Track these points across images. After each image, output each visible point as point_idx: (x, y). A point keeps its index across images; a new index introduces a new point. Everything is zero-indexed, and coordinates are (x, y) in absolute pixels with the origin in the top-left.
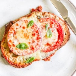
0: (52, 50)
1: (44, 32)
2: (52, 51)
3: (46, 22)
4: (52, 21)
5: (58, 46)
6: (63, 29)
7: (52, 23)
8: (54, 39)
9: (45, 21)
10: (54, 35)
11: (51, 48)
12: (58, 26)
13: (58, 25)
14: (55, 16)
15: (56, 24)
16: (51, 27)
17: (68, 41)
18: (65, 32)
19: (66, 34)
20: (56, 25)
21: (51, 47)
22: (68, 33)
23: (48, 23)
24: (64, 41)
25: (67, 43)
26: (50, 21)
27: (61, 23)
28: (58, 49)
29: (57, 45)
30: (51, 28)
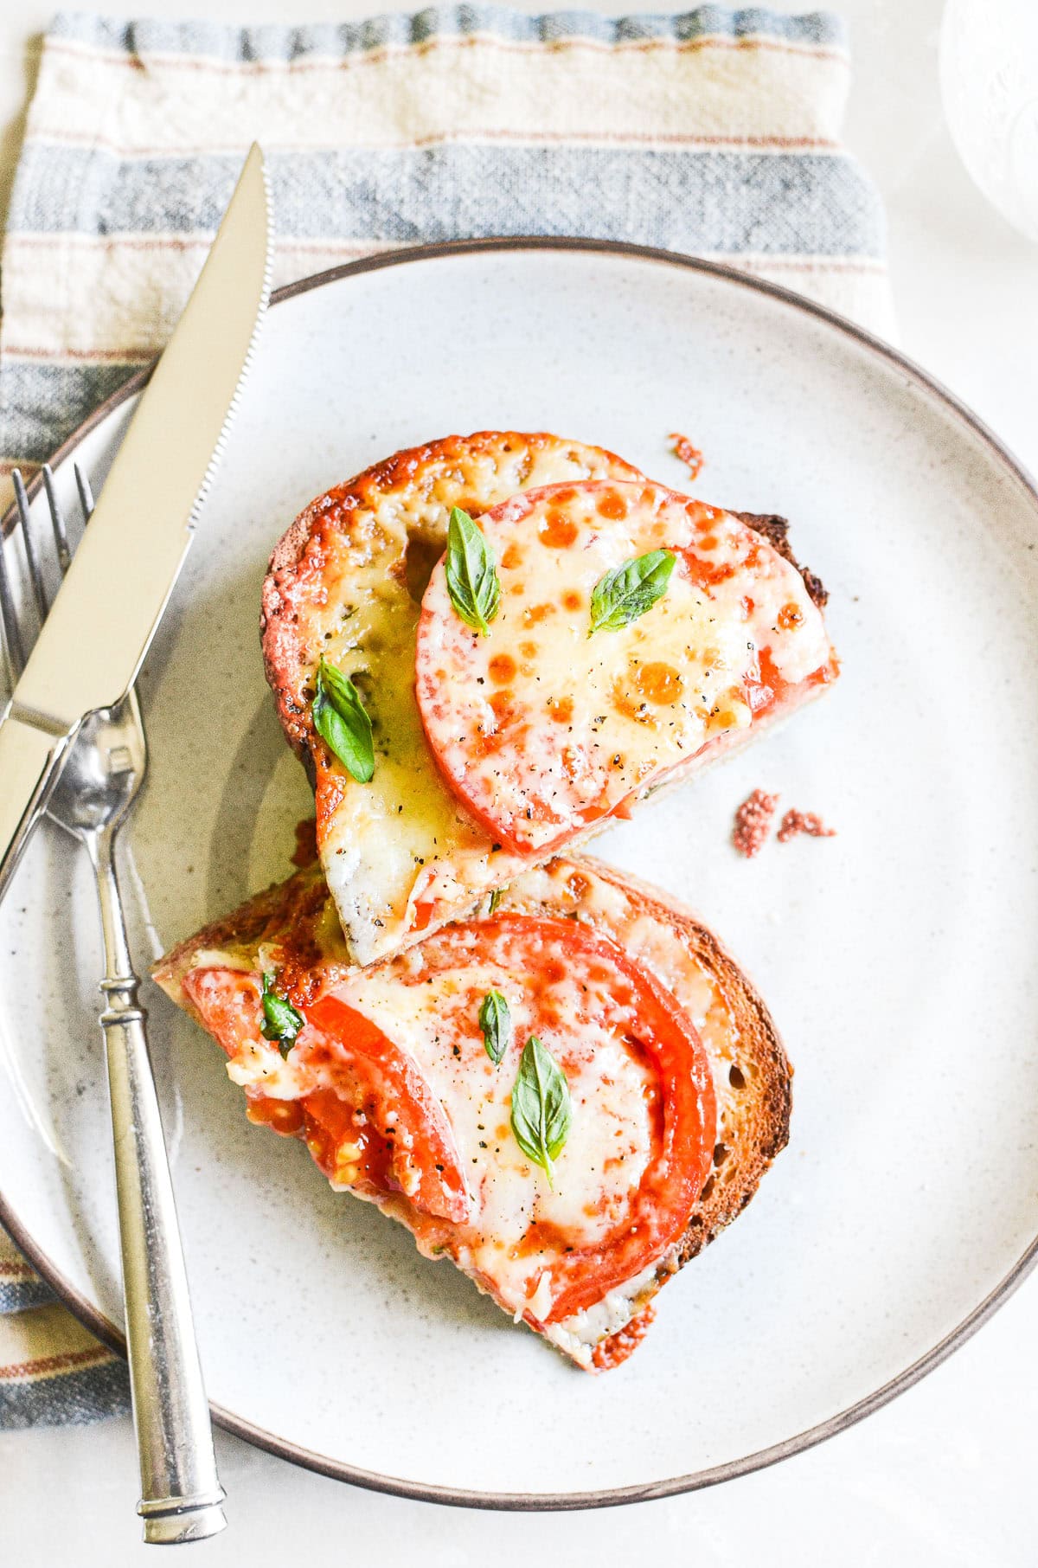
0: (598, 1297)
1: (479, 1094)
2: (596, 1309)
3: (479, 975)
4: (538, 946)
5: (655, 1234)
6: (698, 1021)
7: (555, 973)
8: (608, 1163)
9: (464, 965)
10: (606, 1110)
11: (576, 1273)
12: (622, 996)
13: (623, 980)
14: (581, 885)
15: (597, 974)
16: (550, 1020)
17: (770, 1150)
18: (725, 1054)
19: (736, 1078)
20: (603, 988)
21: (571, 1262)
22: (758, 1053)
23: (502, 977)
24: (726, 1167)
25: (764, 1180)
26: (517, 956)
27: (657, 949)
28: (663, 1274)
29: (643, 1227)
30: (548, 1035)
